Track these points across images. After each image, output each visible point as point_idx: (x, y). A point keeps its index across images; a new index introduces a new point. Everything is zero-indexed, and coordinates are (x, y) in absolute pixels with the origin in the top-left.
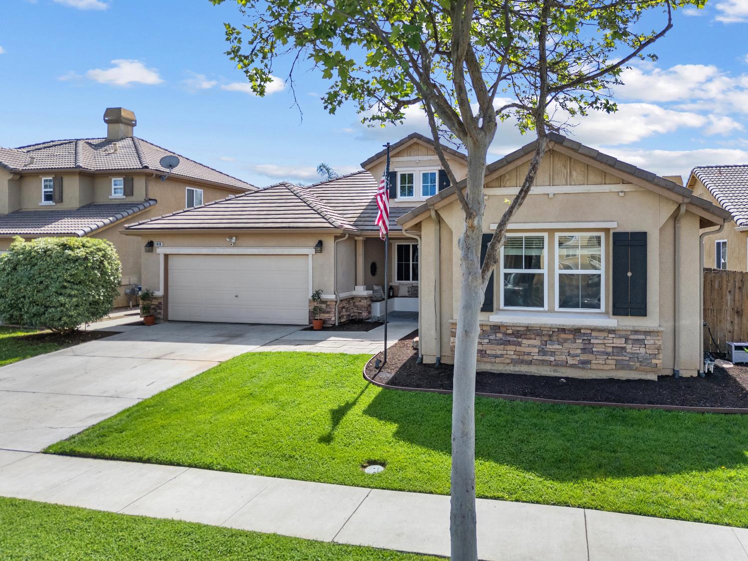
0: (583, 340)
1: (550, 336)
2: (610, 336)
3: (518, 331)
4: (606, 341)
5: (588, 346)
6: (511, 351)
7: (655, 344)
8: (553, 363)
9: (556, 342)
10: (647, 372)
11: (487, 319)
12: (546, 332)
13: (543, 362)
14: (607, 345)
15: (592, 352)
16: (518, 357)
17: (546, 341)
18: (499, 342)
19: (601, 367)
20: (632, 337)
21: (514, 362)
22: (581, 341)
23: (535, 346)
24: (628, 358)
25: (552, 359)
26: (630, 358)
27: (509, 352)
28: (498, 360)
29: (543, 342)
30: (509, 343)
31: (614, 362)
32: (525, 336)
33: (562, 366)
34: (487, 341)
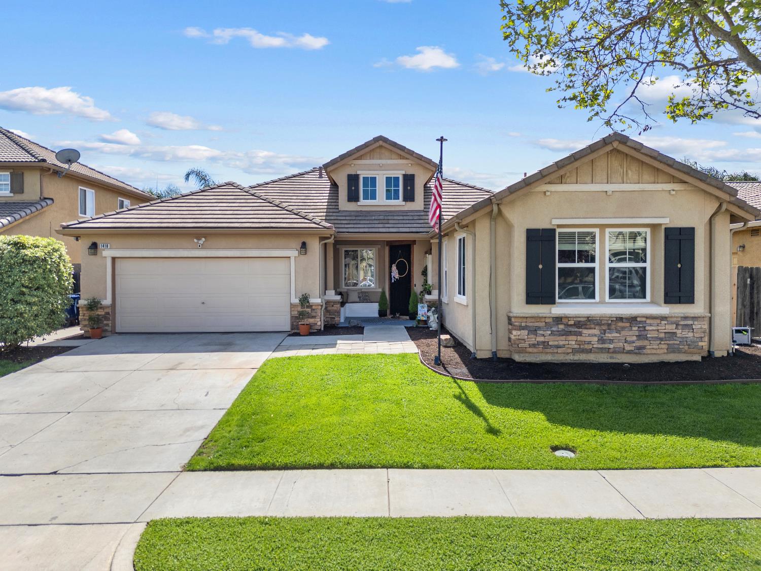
0: (639, 327)
1: (609, 325)
2: (663, 322)
3: (579, 321)
4: (659, 328)
5: (643, 333)
6: (572, 341)
7: (701, 328)
8: (611, 351)
9: (614, 331)
10: (692, 353)
11: (548, 312)
12: (606, 322)
13: (602, 350)
14: (660, 331)
15: (647, 339)
16: (578, 347)
17: (605, 331)
18: (562, 332)
19: (654, 351)
20: (682, 323)
21: (575, 351)
22: (636, 328)
23: (595, 335)
24: (679, 342)
25: (611, 346)
26: (680, 342)
27: (570, 342)
28: (560, 350)
29: (602, 331)
30: (569, 333)
31: (665, 347)
32: (584, 326)
33: (619, 352)
34: (549, 332)
